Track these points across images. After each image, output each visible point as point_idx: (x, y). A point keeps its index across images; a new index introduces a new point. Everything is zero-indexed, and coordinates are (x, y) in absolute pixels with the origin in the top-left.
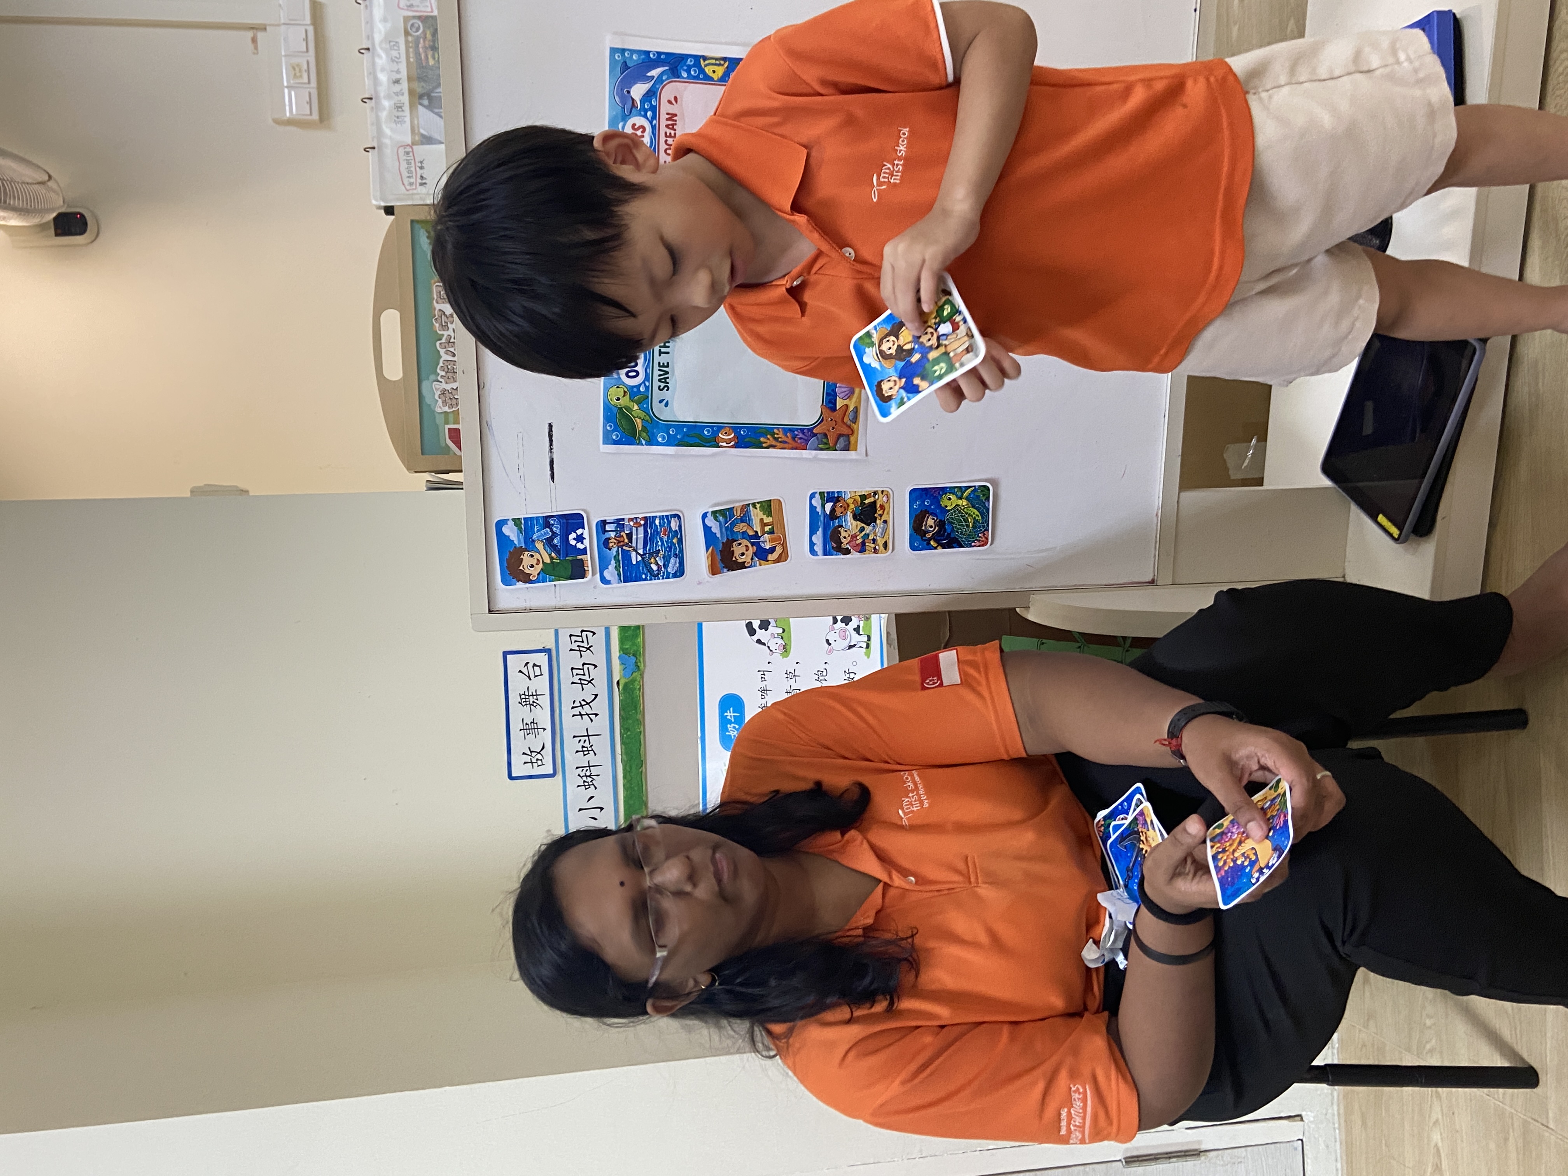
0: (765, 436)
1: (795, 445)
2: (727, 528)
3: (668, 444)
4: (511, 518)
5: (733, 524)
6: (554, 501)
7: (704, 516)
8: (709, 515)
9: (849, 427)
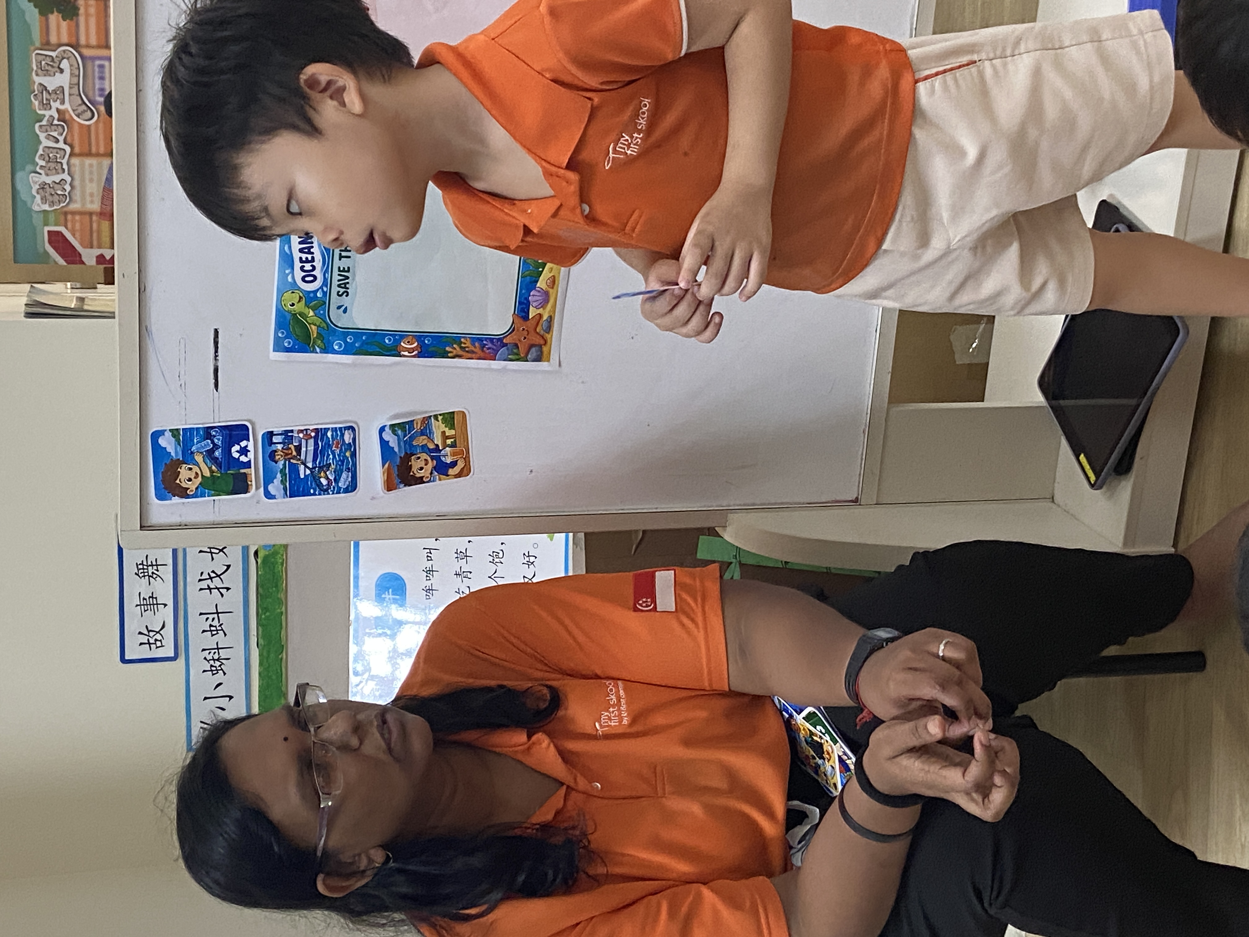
0: (451, 345)
1: (482, 355)
2: (405, 441)
3: (345, 352)
4: (169, 428)
5: (412, 438)
6: (216, 411)
7: (382, 430)
8: (387, 429)
9: (543, 337)
